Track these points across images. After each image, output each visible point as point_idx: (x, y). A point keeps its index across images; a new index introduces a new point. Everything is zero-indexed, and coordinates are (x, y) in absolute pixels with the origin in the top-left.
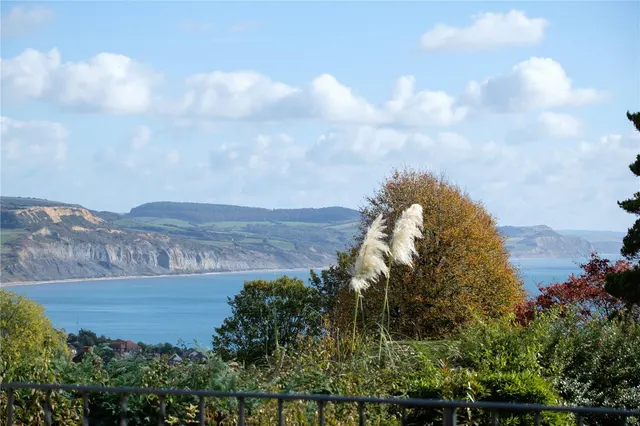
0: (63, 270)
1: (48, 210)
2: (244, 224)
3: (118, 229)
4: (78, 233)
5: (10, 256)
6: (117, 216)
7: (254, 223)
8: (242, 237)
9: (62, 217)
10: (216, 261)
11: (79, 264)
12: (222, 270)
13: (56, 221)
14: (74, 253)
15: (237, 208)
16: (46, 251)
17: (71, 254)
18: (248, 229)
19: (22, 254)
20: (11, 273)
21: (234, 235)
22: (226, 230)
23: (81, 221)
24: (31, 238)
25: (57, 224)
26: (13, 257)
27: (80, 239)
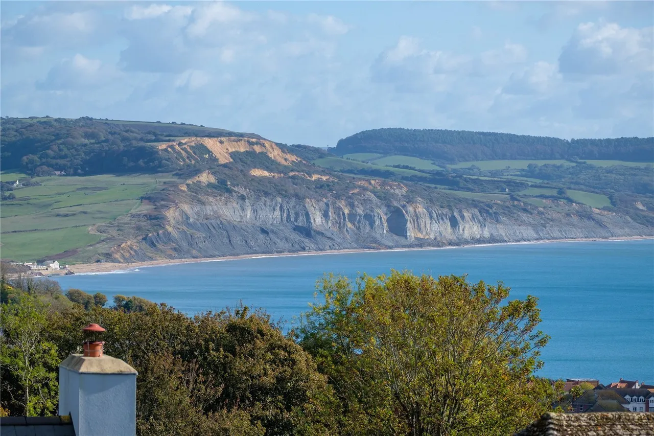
0: (237, 240)
1: (210, 143)
2: (523, 164)
3: (323, 173)
4: (261, 180)
5: (150, 217)
6: (319, 153)
7: (540, 163)
8: (522, 185)
9: (232, 155)
10: (483, 225)
11: (264, 231)
12: (492, 240)
13: (222, 161)
14: (255, 211)
15: (512, 138)
16: (209, 210)
17: (249, 213)
18: (530, 172)
19: (171, 214)
20: (153, 244)
21: (509, 183)
22: (493, 174)
23: (263, 161)
24: (184, 188)
25: (225, 166)
26: (157, 220)
27: (262, 190)
